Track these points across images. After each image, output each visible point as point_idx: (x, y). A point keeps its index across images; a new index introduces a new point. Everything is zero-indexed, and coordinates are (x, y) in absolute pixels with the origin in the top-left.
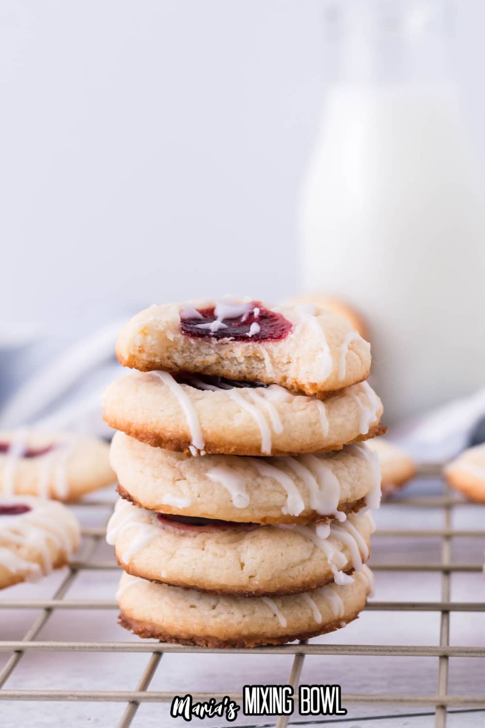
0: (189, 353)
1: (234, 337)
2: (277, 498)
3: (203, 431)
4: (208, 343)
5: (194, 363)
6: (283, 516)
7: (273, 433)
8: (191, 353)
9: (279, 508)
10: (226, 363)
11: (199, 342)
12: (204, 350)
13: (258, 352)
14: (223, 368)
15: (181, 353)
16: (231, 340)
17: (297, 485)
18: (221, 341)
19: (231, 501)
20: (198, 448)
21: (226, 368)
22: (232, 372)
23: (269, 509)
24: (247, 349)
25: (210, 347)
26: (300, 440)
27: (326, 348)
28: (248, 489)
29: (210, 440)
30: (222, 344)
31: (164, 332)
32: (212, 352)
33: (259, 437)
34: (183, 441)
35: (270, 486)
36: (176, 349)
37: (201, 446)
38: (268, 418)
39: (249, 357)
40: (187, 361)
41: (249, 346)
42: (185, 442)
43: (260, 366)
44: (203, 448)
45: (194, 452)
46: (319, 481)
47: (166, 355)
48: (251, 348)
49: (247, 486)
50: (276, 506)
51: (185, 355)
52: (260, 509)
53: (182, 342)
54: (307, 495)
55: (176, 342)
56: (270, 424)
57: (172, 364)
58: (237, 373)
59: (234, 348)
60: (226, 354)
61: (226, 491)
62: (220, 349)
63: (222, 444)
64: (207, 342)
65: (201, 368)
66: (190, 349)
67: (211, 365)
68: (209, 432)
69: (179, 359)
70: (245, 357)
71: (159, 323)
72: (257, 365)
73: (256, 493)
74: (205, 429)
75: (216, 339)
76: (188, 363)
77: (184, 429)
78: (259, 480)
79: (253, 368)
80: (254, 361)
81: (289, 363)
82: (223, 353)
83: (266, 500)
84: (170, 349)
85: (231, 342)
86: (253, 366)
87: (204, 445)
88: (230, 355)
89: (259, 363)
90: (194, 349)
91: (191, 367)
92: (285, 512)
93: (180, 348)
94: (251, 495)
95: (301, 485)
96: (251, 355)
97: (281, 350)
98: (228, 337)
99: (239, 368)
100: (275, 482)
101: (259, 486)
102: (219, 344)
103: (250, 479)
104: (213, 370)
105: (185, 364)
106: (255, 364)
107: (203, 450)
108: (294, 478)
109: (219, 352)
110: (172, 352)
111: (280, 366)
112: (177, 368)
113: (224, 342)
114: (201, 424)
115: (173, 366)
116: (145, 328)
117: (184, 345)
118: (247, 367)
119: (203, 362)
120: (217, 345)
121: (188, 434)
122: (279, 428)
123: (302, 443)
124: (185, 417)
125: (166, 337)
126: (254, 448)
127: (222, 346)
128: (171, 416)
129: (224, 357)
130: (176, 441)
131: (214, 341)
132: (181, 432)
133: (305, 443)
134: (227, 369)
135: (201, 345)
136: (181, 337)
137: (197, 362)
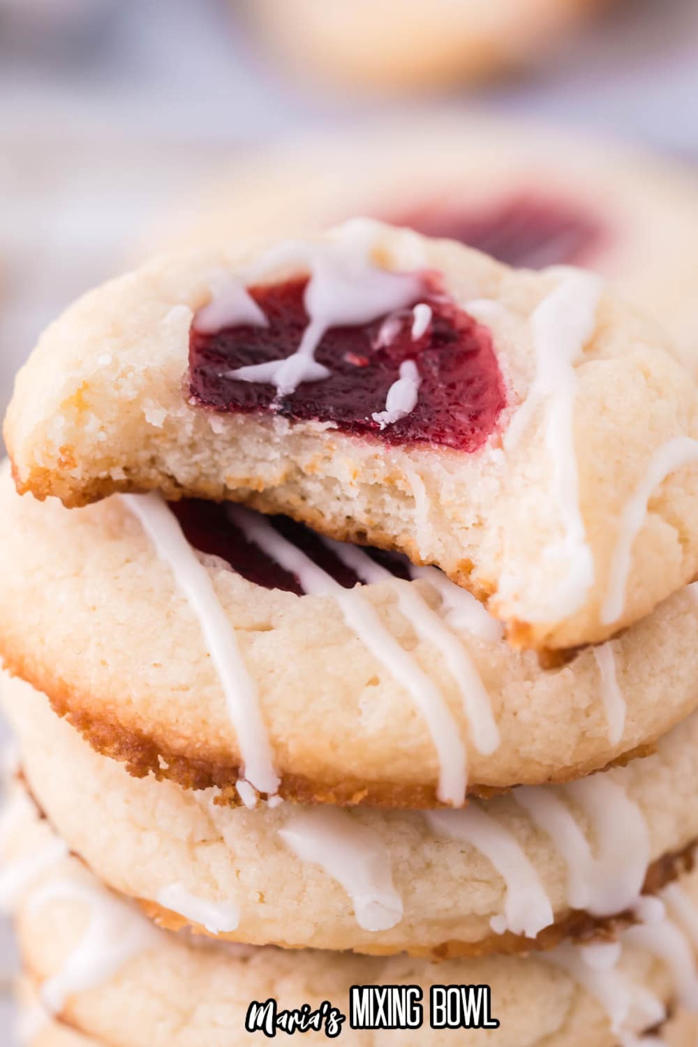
0: (207, 453)
1: (339, 423)
2: (477, 899)
3: (276, 746)
4: (263, 430)
5: (222, 480)
6: (492, 936)
7: (471, 751)
8: (214, 451)
9: (484, 919)
10: (311, 487)
11: (236, 426)
12: (250, 445)
13: (400, 478)
14: (304, 498)
15: (188, 451)
16: (331, 430)
17: (532, 857)
18: (299, 427)
19: (353, 914)
20: (262, 790)
21: (311, 503)
22: (328, 517)
23: (452, 924)
24: (370, 463)
25: (268, 440)
26: (547, 762)
27: (575, 529)
28: (401, 880)
29: (296, 769)
30: (304, 435)
31: (137, 402)
32: (274, 455)
33: (431, 763)
34: (219, 764)
35: (458, 868)
36: (175, 441)
37: (270, 784)
38: (455, 705)
39: (378, 486)
40: (204, 471)
41: (376, 457)
42: (223, 769)
43: (404, 513)
44: (275, 790)
45: (249, 799)
46: (591, 835)
47: (144, 455)
48: (382, 464)
49: (395, 870)
50: (474, 915)
51: (197, 457)
52: (431, 923)
53: (189, 428)
54: (559, 877)
55: (171, 426)
56: (464, 727)
57: (160, 478)
58: (341, 522)
59: (334, 455)
60: (313, 467)
61: (338, 888)
62: (298, 449)
63: (328, 780)
64: (262, 424)
65: (243, 494)
66: (211, 443)
67: (273, 489)
68: (293, 749)
69: (180, 467)
70: (364, 485)
71: (124, 375)
72: (399, 508)
73: (422, 887)
74: (282, 740)
75: (286, 421)
76: (207, 476)
77: (222, 733)
78: (429, 851)
79: (387, 515)
80: (387, 498)
81: (479, 524)
82: (305, 460)
83: (448, 903)
84: (156, 442)
85: (328, 436)
86: (387, 511)
87: (279, 782)
88: (323, 470)
89: (402, 504)
90: (224, 441)
91: (212, 489)
92: (498, 927)
93: (183, 440)
94: (406, 895)
95: (543, 853)
96: (381, 481)
97: (461, 485)
98: (322, 420)
99: (347, 511)
100: (472, 855)
101: (429, 865)
102: (294, 435)
103: (404, 852)
104: (276, 499)
105: (196, 480)
106: (392, 505)
107: (274, 795)
108: (524, 833)
109: (293, 457)
110: (161, 449)
111: (455, 526)
112: (177, 490)
113: (308, 430)
114: (268, 723)
115: (167, 485)
116: (86, 386)
117: (194, 433)
118: (368, 511)
119: (248, 481)
120: (288, 438)
121: (233, 750)
122: (487, 739)
123: (551, 766)
124: (222, 695)
125: (143, 415)
126: (419, 789)
127: (305, 442)
128: (186, 689)
129: (309, 473)
130: (200, 762)
131: (282, 427)
132: (214, 743)
133: (558, 766)
134: (314, 507)
135: (245, 433)
136: (186, 415)
137: (230, 479)
